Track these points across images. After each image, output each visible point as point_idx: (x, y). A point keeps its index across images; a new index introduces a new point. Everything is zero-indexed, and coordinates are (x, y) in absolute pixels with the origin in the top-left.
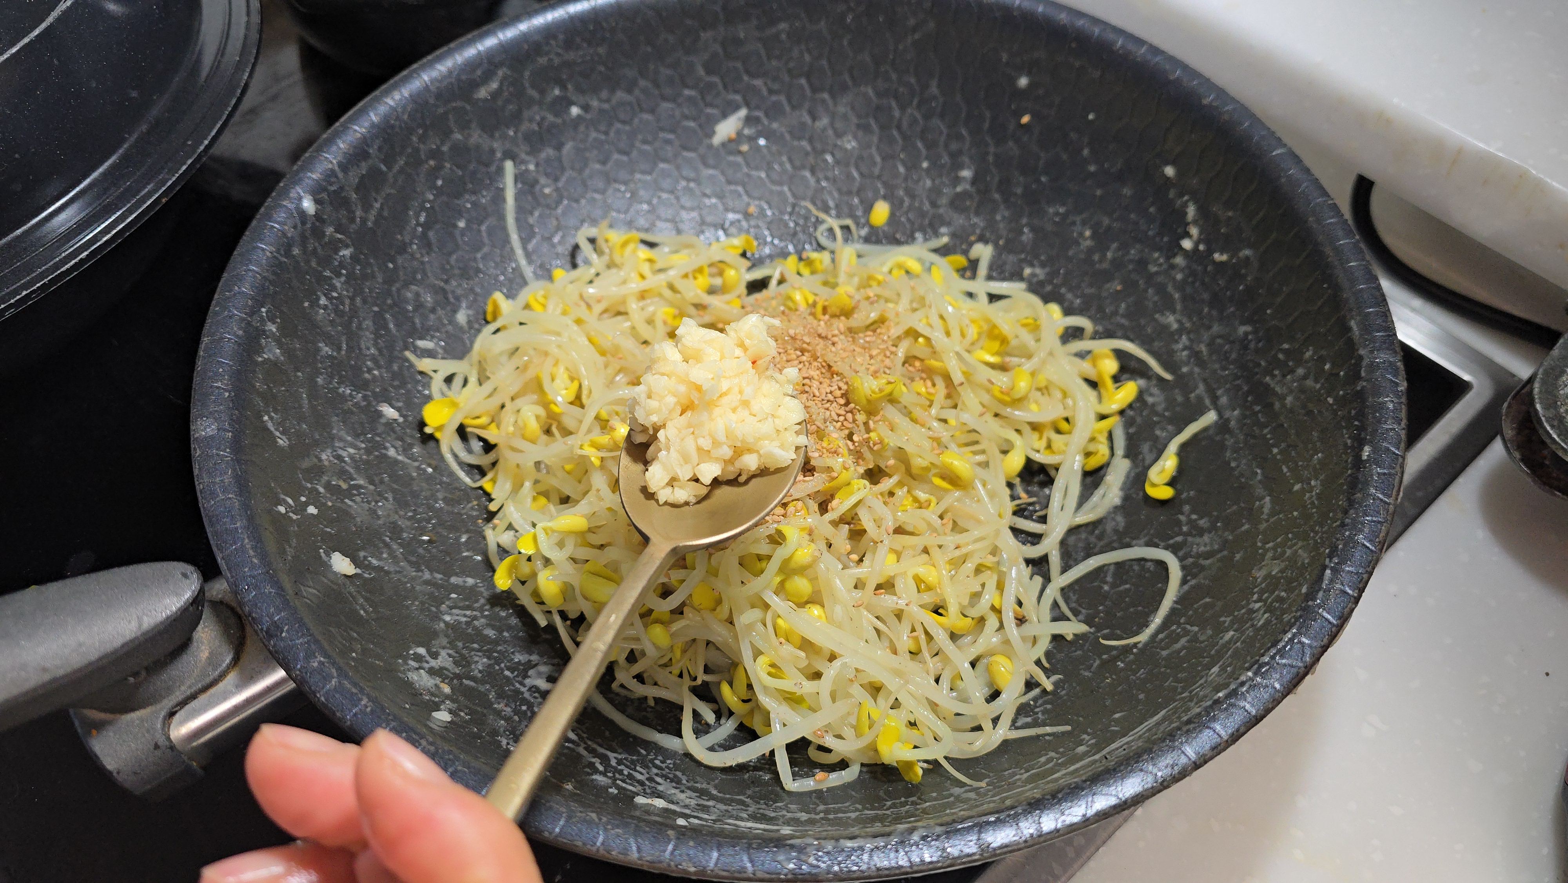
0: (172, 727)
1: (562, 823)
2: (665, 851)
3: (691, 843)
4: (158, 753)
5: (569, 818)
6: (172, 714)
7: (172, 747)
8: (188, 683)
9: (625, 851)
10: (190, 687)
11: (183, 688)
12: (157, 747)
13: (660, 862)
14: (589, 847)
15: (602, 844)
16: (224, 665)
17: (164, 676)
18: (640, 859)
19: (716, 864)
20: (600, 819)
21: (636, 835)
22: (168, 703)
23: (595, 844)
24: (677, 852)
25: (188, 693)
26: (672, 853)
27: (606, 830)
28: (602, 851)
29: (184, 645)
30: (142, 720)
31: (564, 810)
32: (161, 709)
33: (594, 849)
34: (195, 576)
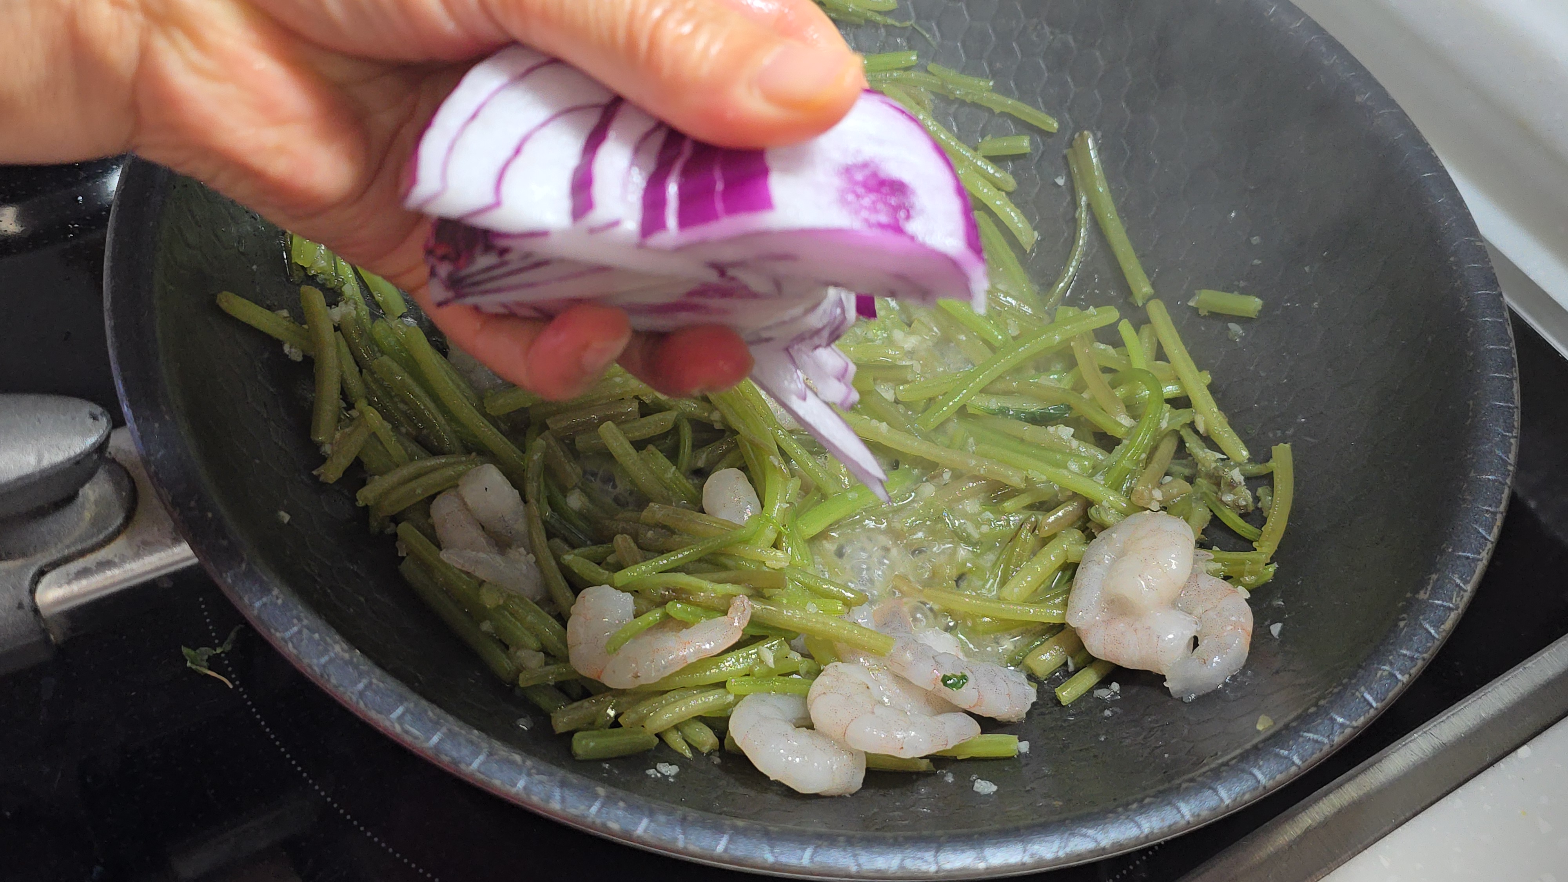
0: (40, 588)
1: (481, 758)
2: (590, 807)
3: (621, 804)
4: (20, 613)
5: (490, 754)
6: (42, 573)
7: (36, 611)
8: (67, 541)
9: (549, 797)
10: (68, 547)
11: (60, 546)
12: (20, 606)
13: (585, 817)
14: (508, 787)
15: (525, 788)
16: (111, 529)
17: (44, 529)
18: (564, 810)
19: (645, 831)
20: (524, 762)
21: (563, 784)
22: (42, 559)
23: (516, 785)
24: (604, 810)
25: (66, 552)
26: (599, 810)
27: (529, 775)
28: (524, 796)
29: (70, 498)
30: (8, 572)
31: (484, 745)
32: (33, 565)
33: (514, 790)
34: (105, 419)
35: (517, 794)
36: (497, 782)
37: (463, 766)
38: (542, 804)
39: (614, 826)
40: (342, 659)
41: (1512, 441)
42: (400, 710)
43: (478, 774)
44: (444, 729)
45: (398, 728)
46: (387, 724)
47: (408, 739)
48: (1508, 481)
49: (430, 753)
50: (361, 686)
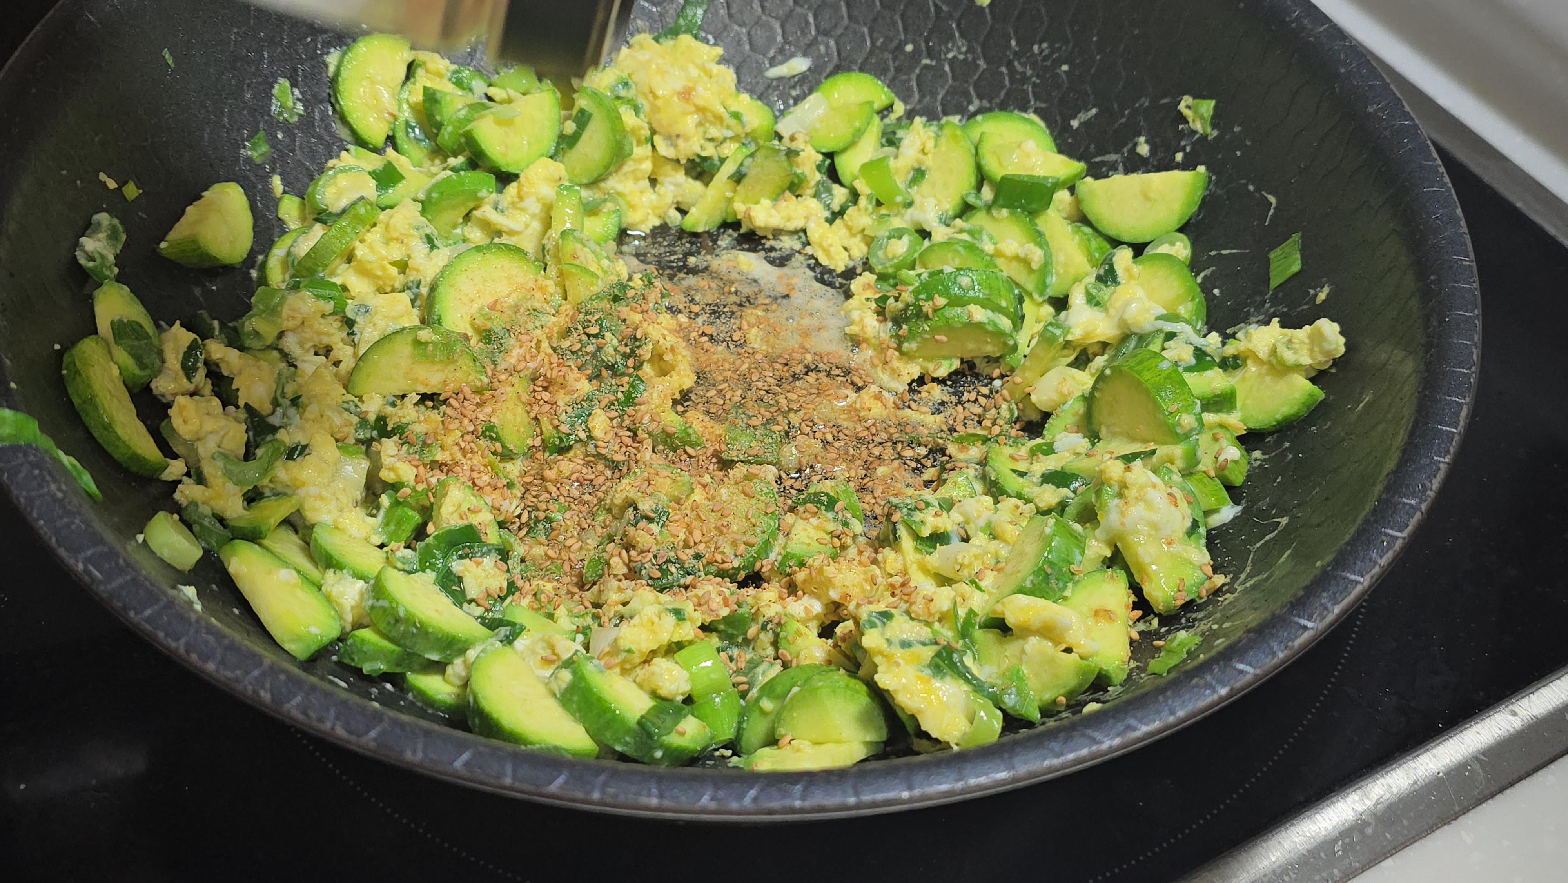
35: (177, 648)
36: (161, 635)
37: (132, 614)
38: (199, 663)
39: (266, 696)
40: (53, 496)
41: (1442, 466)
42: (89, 553)
43: (143, 623)
44: (128, 577)
45: (81, 567)
46: (72, 562)
47: (86, 578)
48: (1423, 507)
49: (105, 595)
50: (59, 523)
